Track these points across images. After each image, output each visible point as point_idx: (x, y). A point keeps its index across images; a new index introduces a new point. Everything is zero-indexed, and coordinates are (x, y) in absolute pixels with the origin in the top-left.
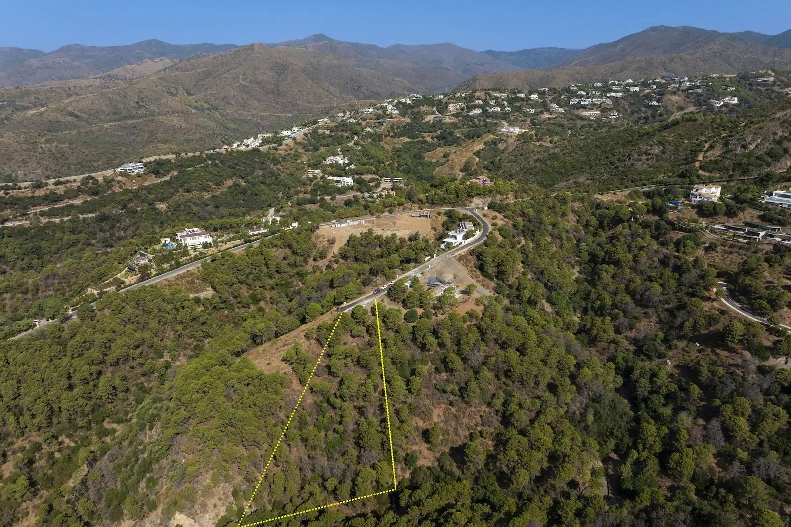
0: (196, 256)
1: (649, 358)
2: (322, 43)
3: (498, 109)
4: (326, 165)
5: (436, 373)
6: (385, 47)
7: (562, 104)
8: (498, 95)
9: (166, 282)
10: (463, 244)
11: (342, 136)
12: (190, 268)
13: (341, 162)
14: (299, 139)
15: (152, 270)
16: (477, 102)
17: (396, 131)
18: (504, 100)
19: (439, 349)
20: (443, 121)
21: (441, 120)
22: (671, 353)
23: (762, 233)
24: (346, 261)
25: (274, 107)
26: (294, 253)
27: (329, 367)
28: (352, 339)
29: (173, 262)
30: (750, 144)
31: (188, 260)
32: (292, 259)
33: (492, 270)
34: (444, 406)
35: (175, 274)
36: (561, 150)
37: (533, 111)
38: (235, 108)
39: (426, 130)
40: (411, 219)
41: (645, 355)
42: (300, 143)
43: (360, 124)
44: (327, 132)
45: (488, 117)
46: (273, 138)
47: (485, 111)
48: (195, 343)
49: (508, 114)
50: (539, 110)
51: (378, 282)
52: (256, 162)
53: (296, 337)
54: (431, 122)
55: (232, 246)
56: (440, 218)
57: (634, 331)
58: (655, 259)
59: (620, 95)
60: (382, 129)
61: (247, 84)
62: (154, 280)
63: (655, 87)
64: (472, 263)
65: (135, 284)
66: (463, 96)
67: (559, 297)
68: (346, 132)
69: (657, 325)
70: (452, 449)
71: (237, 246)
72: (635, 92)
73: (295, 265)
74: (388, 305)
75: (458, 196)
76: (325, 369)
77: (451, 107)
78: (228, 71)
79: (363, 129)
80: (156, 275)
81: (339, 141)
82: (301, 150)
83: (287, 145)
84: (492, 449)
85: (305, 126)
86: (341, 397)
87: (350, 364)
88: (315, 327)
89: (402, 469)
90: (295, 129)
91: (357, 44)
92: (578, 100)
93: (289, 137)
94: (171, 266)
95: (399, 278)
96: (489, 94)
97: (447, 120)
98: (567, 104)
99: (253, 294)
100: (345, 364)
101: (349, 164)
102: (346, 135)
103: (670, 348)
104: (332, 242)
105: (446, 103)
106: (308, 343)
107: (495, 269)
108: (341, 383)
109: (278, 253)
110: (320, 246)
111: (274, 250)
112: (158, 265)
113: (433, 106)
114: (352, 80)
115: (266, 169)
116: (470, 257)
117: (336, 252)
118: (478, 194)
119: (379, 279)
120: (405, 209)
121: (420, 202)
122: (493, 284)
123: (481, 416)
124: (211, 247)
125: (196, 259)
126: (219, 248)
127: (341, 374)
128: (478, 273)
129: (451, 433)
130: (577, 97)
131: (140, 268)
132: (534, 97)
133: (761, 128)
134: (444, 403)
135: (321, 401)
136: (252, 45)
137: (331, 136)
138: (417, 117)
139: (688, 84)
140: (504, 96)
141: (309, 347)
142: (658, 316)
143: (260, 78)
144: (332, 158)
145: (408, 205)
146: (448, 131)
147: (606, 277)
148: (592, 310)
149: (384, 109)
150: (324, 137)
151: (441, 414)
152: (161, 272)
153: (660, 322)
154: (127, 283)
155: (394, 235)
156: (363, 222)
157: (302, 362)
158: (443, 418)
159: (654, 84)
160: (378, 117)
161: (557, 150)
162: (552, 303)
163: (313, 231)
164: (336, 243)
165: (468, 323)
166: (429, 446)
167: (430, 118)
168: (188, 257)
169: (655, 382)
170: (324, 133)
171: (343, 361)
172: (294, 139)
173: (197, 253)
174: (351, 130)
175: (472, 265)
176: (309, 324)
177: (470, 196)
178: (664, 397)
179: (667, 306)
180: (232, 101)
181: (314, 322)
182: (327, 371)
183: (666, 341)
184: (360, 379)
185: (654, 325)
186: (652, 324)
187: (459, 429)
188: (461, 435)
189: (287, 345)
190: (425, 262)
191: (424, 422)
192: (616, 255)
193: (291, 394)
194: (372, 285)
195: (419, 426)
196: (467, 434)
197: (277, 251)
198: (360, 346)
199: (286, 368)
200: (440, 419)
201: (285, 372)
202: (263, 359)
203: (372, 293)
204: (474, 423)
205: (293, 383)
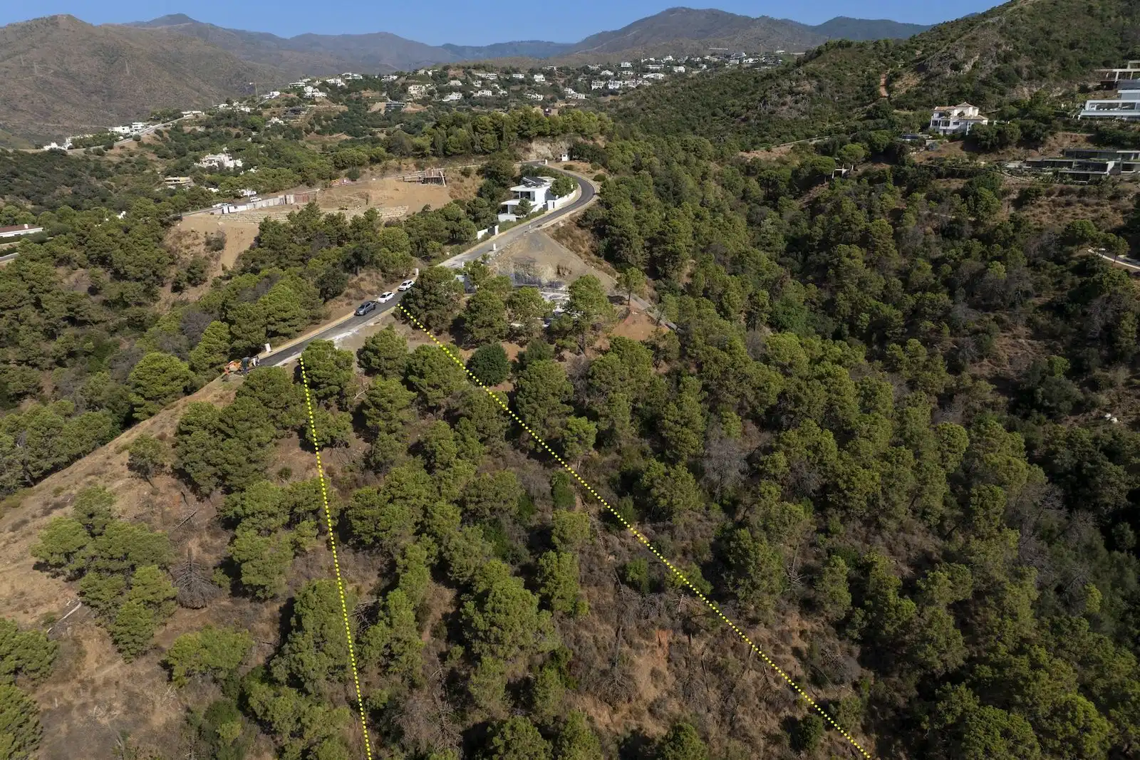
1: (1053, 414)
2: (183, 25)
3: (489, 93)
4: (203, 170)
5: (607, 529)
6: (288, 36)
7: (580, 88)
8: (483, 76)
10: (551, 209)
11: (228, 134)
13: (230, 164)
14: (146, 138)
16: (453, 83)
17: (324, 123)
18: (493, 82)
19: (595, 454)
20: (403, 110)
21: (398, 108)
22: (1103, 400)
23: (1111, 164)
25: (104, 116)
26: (118, 276)
27: (231, 567)
28: (306, 457)
30: (965, 62)
32: (113, 289)
34: (665, 638)
36: (638, 104)
37: (541, 97)
38: (28, 117)
39: (376, 123)
40: (402, 186)
41: (1041, 408)
42: (149, 145)
43: (260, 114)
44: (200, 129)
45: (474, 105)
46: (94, 138)
47: (467, 97)
49: (506, 99)
50: (549, 97)
51: (366, 286)
52: (58, 172)
53: (98, 473)
54: (383, 112)
56: (467, 182)
57: (985, 361)
58: (929, 229)
59: (661, 76)
60: (300, 120)
61: (51, 79)
63: (705, 66)
64: (587, 244)
66: (430, 73)
67: (792, 310)
68: (234, 127)
69: (1035, 342)
72: (680, 73)
73: (121, 303)
74: (410, 341)
75: (500, 138)
76: (220, 576)
77: (413, 90)
78: (9, 57)
79: (265, 121)
81: (223, 139)
82: (151, 156)
83: (122, 147)
85: (157, 120)
86: (296, 682)
87: (311, 543)
88: (170, 431)
90: (140, 125)
91: (243, 32)
92: (603, 83)
93: (126, 136)
96: (470, 73)
97: (409, 108)
98: (587, 90)
100: (296, 545)
101: (245, 168)
102: (234, 131)
104: (216, 245)
105: (403, 84)
106: (145, 489)
108: (289, 621)
109: (72, 278)
110: (186, 255)
111: (62, 271)
113: (382, 91)
114: (239, 75)
115: (79, 183)
116: (578, 232)
117: (231, 266)
118: (541, 135)
119: (367, 279)
120: (385, 169)
121: (419, 153)
122: (647, 288)
123: (797, 652)
127: (281, 585)
128: (607, 265)
129: (713, 730)
130: (601, 79)
132: (539, 78)
133: (973, 39)
134: (662, 628)
135: (214, 712)
136: (54, 18)
137: (208, 135)
138: (359, 105)
139: (751, 60)
140: (492, 76)
141: (148, 502)
142: (1030, 323)
143: (74, 69)
144: (209, 157)
145: (393, 162)
146: (413, 123)
149: (300, 92)
150: (196, 136)
151: (662, 667)
155: (371, 215)
156: (291, 199)
157: (114, 565)
158: (671, 679)
159: (704, 63)
160: (291, 103)
161: (631, 104)
163: (166, 225)
164: (227, 246)
167: (379, 107)
170: (195, 130)
171: (286, 536)
172: (137, 139)
174: (244, 123)
175: (587, 249)
176: (147, 423)
177: (525, 137)
180: (22, 106)
181: (163, 415)
182: (226, 582)
183: (1076, 373)
185: (1030, 344)
186: (1022, 341)
187: (740, 709)
188: (754, 733)
189: (57, 506)
190: (477, 242)
191: (615, 710)
192: (853, 226)
193: (77, 702)
194: (347, 295)
195: (602, 728)
196: (774, 725)
197: (70, 274)
198: (339, 474)
199: (53, 598)
200: (662, 686)
201: (48, 614)
203: (350, 315)
204: (785, 679)
205: (83, 654)
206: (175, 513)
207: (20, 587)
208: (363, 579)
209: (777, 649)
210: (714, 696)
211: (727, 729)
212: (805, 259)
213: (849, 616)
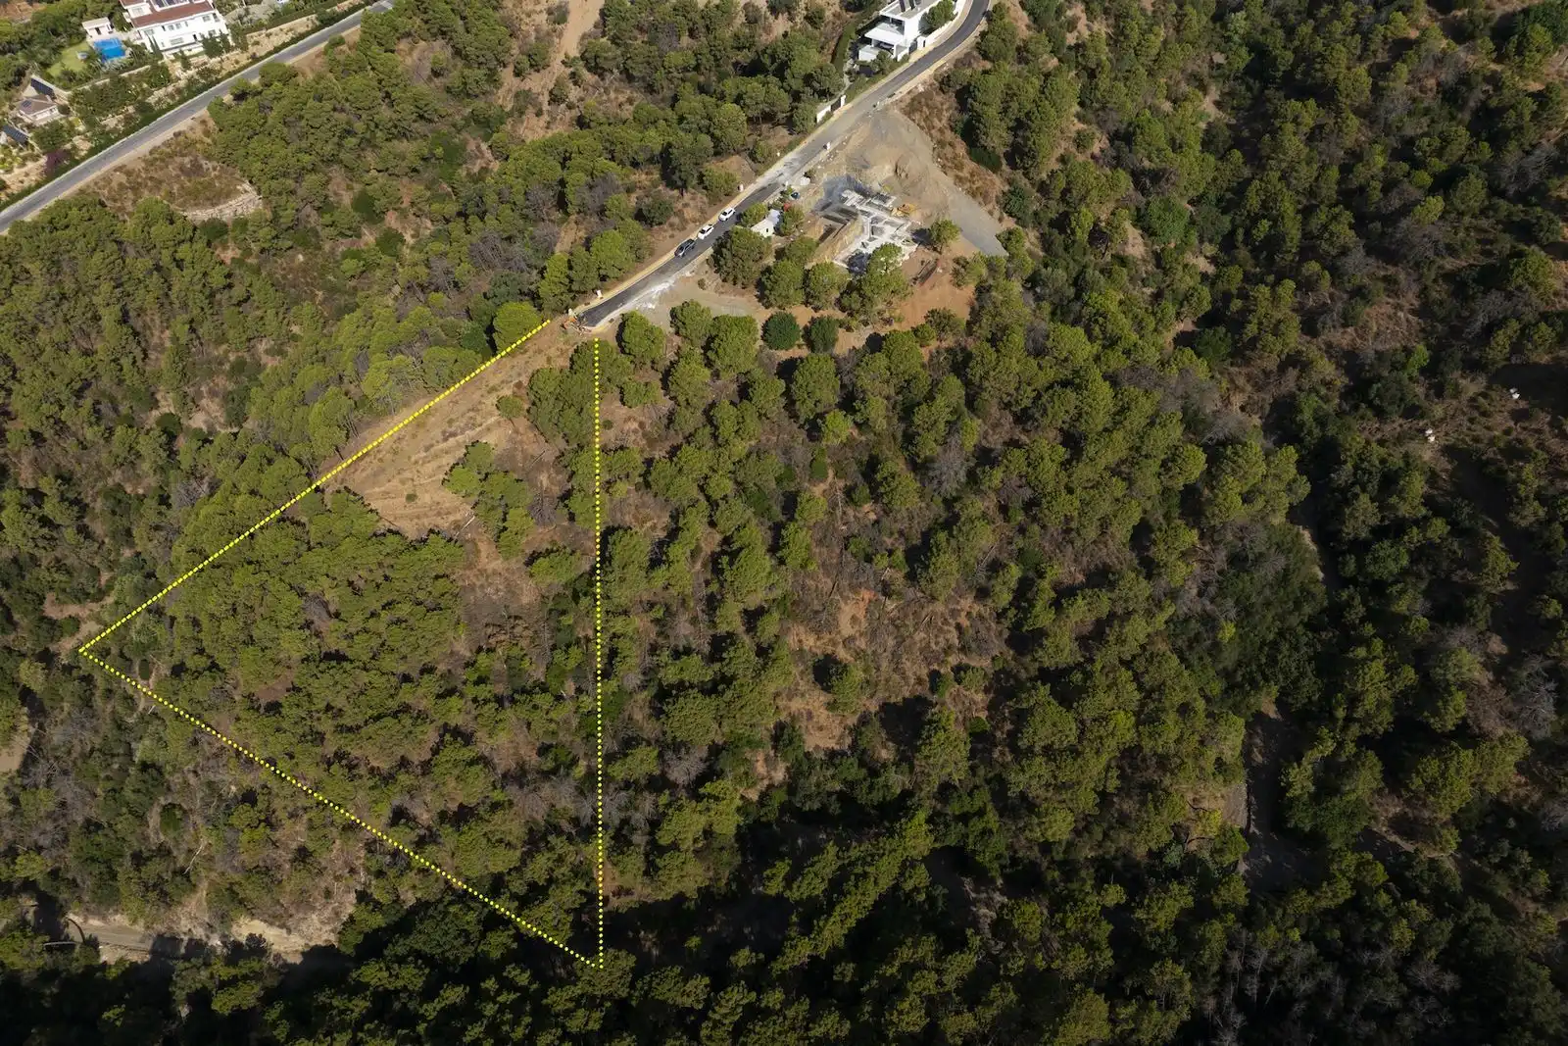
0: (191, 81)
1: (1381, 413)
5: (846, 503)
9: (123, 179)
10: (920, 52)
12: (182, 126)
15: (77, 140)
19: (854, 432)
22: (1438, 411)
24: (602, 77)
26: (460, 54)
28: (624, 410)
29: (131, 109)
31: (171, 96)
32: (455, 73)
33: (997, 138)
34: (867, 595)
35: (144, 148)
41: (1370, 404)
48: (232, 357)
51: (687, 213)
55: (287, 38)
57: (1350, 330)
58: (1431, 83)
62: (87, 170)
64: (946, 114)
65: (39, 185)
67: (1168, 216)
69: (1414, 320)
70: (885, 707)
71: (302, 36)
73: (463, 93)
74: (718, 300)
80: (92, 152)
84: (983, 715)
89: (766, 760)
94: (128, 119)
95: (746, 192)
99: (363, 193)
103: (1439, 391)
104: (558, 15)
106: (509, 430)
107: (1008, 137)
109: (415, 54)
110: (527, 27)
111: (403, 43)
112: (91, 124)
116: (939, 98)
117: (574, 53)
119: (690, 201)
122: (997, 184)
123: (959, 627)
124: (229, 49)
125: (193, 89)
126: (252, 49)
128: (961, 149)
129: (884, 664)
131: (39, 138)
134: (867, 587)
141: (512, 439)
142: (1424, 292)
147: (1293, 143)
148: (1246, 243)
151: (861, 614)
152: (104, 140)
153: (1424, 311)
154: (15, 188)
158: (864, 625)
162: (1148, 232)
164: (571, 18)
165: (934, 344)
166: (829, 697)
168: (170, 89)
169: (1393, 508)
173: (192, 72)
175: (944, 123)
178: (1409, 551)
179: (1449, 264)
183: (1431, 371)
184: (654, 528)
185: (1408, 320)
186: (1401, 314)
187: (905, 656)
188: (910, 674)
189: (454, 435)
190: (817, 125)
191: (818, 639)
192: (1326, 67)
193: (478, 583)
194: (672, 225)
195: (806, 648)
196: (924, 672)
197: (412, 49)
198: (648, 428)
199: (457, 509)
200: (857, 628)
201: (455, 522)
202: (395, 482)
203: (671, 254)
204: (942, 644)
205: (479, 551)
206: (530, 451)
207: (437, 498)
208: (659, 517)
209: (946, 622)
210: (891, 642)
211: (893, 666)
212: (1262, 91)
213: (1005, 610)
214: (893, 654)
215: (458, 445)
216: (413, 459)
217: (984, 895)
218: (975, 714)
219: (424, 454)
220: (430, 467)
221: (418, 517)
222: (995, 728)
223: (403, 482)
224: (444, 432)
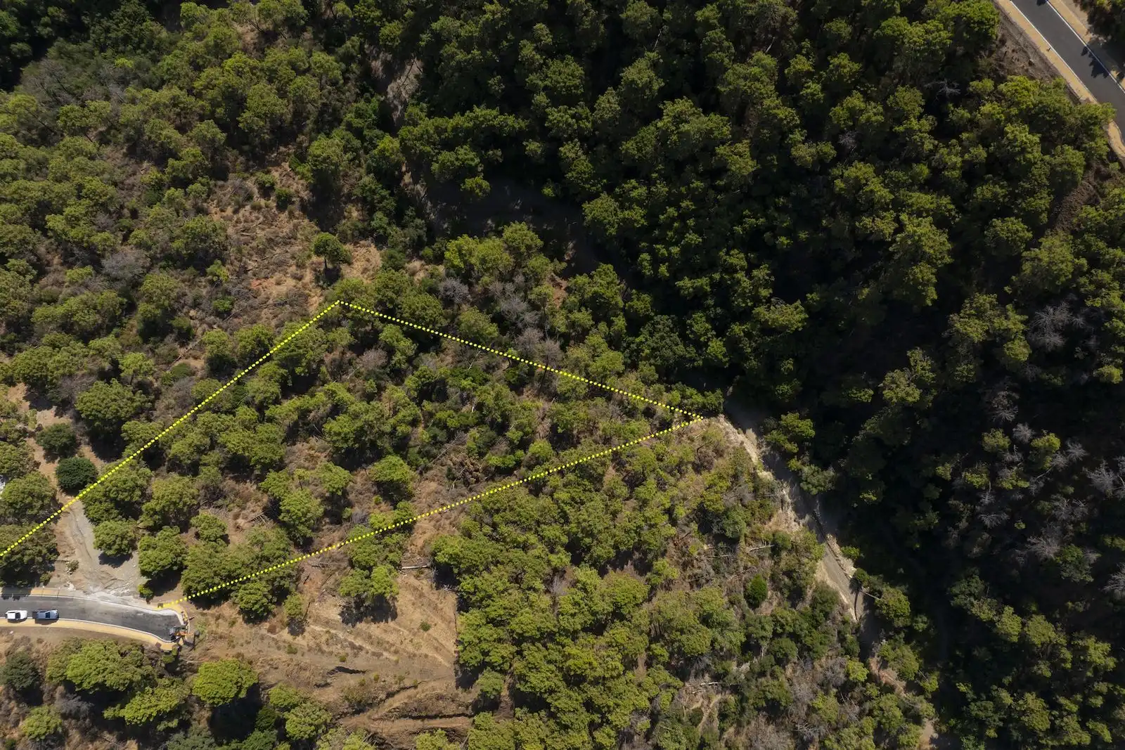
34: (255, 283)
129: (296, 247)
151: (272, 280)
158: (278, 275)
166: (343, 266)
189: (353, 646)
195: (322, 299)
199: (408, 586)
200: (283, 278)
201: (417, 577)
202: (424, 650)
203: (61, 623)
204: (255, 214)
205: (425, 541)
207: (411, 609)
208: (301, 451)
209: (238, 222)
210: (278, 250)
211: (293, 241)
214: (286, 244)
215: (358, 635)
216: (394, 658)
217: (396, 102)
218: (289, 169)
219: (386, 654)
220: (391, 638)
221: (435, 608)
222: (289, 155)
223: (419, 646)
224: (356, 655)
